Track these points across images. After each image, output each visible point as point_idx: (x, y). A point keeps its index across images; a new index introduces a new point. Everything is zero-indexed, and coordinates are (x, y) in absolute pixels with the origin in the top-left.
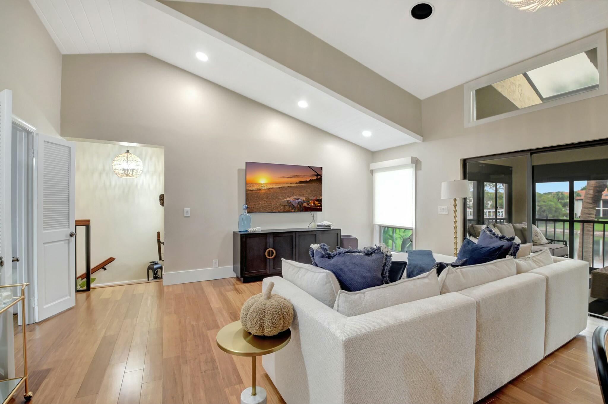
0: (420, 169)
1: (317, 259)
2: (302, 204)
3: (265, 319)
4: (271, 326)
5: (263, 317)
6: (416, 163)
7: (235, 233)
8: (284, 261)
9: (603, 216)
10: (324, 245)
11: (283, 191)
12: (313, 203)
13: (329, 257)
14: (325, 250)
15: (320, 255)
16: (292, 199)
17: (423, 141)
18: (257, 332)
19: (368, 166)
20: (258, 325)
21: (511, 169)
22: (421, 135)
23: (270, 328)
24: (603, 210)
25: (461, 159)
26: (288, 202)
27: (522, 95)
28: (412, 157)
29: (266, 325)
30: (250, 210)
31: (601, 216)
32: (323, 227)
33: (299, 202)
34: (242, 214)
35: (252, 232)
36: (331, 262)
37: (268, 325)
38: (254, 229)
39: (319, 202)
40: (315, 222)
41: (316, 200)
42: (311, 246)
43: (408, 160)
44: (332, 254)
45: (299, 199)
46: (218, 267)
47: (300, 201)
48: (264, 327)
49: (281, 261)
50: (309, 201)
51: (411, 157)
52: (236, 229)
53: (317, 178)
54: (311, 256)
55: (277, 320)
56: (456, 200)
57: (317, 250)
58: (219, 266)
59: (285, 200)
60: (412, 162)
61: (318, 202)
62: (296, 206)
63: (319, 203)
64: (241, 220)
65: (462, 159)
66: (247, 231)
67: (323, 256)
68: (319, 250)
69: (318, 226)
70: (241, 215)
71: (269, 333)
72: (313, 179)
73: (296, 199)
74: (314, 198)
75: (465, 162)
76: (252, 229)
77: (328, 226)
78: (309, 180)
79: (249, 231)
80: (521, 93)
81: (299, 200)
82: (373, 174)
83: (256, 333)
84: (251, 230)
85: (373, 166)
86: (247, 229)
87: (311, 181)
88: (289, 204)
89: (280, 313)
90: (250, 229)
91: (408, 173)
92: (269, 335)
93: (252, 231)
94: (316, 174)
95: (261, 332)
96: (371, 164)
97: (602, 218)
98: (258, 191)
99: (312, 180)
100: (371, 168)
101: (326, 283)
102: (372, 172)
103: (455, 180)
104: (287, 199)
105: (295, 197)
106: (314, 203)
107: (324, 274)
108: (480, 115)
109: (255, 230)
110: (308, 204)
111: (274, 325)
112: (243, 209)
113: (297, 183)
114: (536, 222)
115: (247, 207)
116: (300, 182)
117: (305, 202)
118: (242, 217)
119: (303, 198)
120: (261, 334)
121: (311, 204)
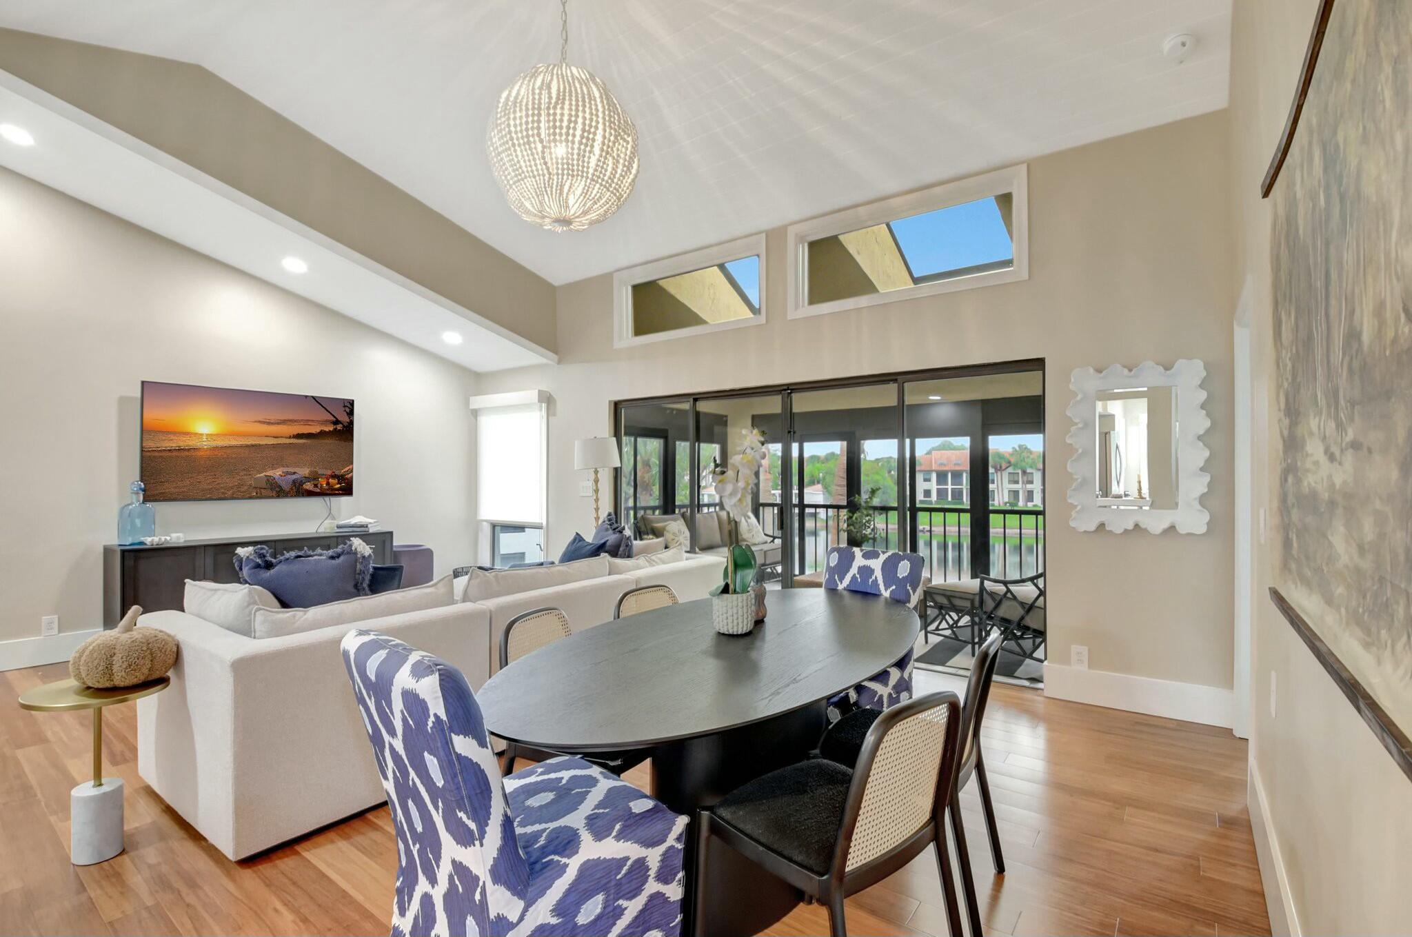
0: (554, 415)
1: (245, 572)
2: (301, 484)
3: (114, 658)
4: (126, 668)
5: (111, 656)
6: (547, 400)
7: (108, 551)
8: (190, 584)
9: (952, 499)
10: (262, 549)
11: (253, 454)
12: (325, 483)
13: (269, 566)
14: (262, 556)
15: (252, 564)
16: (278, 474)
17: (559, 362)
18: (100, 680)
19: (467, 402)
20: (101, 668)
21: (725, 419)
22: (555, 352)
23: (123, 671)
24: (952, 489)
25: (610, 402)
26: (268, 480)
27: (715, 301)
28: (539, 391)
29: (116, 668)
30: (150, 496)
31: (950, 499)
32: (351, 529)
33: (294, 482)
34: (129, 505)
35: (157, 545)
36: (268, 574)
37: (121, 666)
38: (160, 539)
39: (339, 480)
40: (334, 518)
41: (334, 476)
42: (236, 552)
43: (532, 395)
44: (274, 560)
45: (295, 473)
46: (57, 633)
47: (297, 479)
48: (114, 671)
49: (185, 584)
50: (316, 479)
51: (537, 391)
52: (113, 538)
53: (336, 428)
54: (237, 569)
55: (138, 659)
56: (598, 472)
57: (248, 557)
58: (60, 631)
59: (262, 475)
60: (540, 401)
61: (336, 481)
62: (288, 490)
63: (339, 483)
64: (125, 517)
65: (612, 401)
66: (142, 543)
67: (258, 566)
68: (251, 557)
69: (338, 527)
70: (126, 506)
71: (123, 679)
72: (327, 429)
73: (288, 473)
74: (329, 472)
75: (617, 406)
76: (156, 539)
77: (362, 526)
78: (318, 431)
79: (148, 543)
80: (714, 299)
81: (294, 477)
82: (478, 418)
83: (98, 682)
84: (150, 540)
85: (477, 402)
86: (142, 539)
87: (322, 434)
88: (271, 485)
89: (145, 648)
90: (152, 538)
91: (535, 420)
92: (123, 684)
93: (155, 544)
94: (335, 419)
95: (108, 680)
96: (472, 399)
97: (949, 503)
98: (187, 453)
99: (325, 431)
100: (472, 406)
101: (249, 604)
102: (475, 413)
103: (595, 437)
104: (268, 474)
105: (285, 469)
106: (328, 484)
107: (246, 591)
108: (641, 328)
109: (166, 539)
110: (316, 486)
111: (130, 666)
112: (132, 493)
113: (290, 437)
114: (761, 508)
115: (143, 486)
116: (299, 436)
117: (308, 479)
118: (128, 512)
119: (304, 472)
120: (108, 685)
121: (322, 485)
